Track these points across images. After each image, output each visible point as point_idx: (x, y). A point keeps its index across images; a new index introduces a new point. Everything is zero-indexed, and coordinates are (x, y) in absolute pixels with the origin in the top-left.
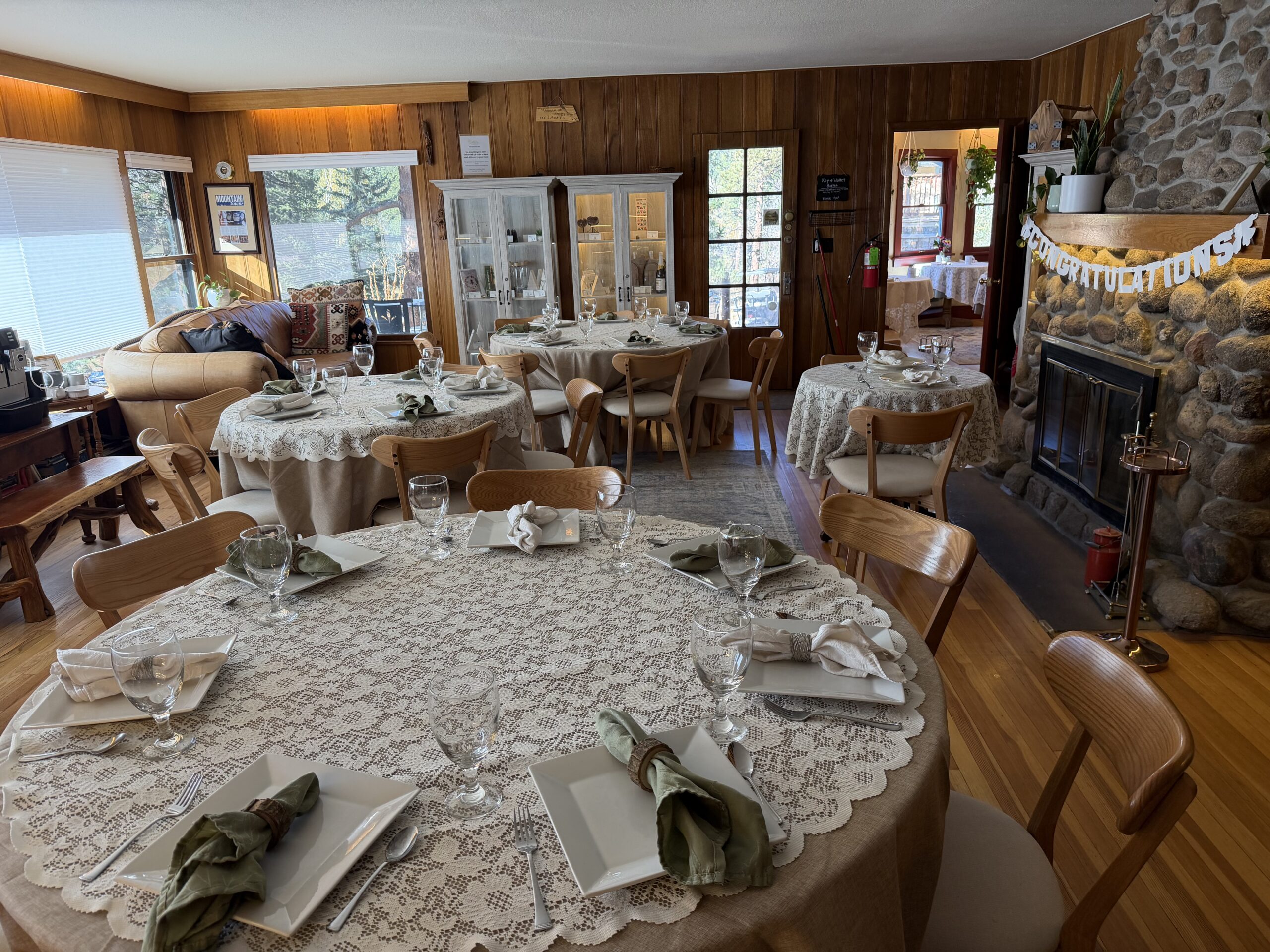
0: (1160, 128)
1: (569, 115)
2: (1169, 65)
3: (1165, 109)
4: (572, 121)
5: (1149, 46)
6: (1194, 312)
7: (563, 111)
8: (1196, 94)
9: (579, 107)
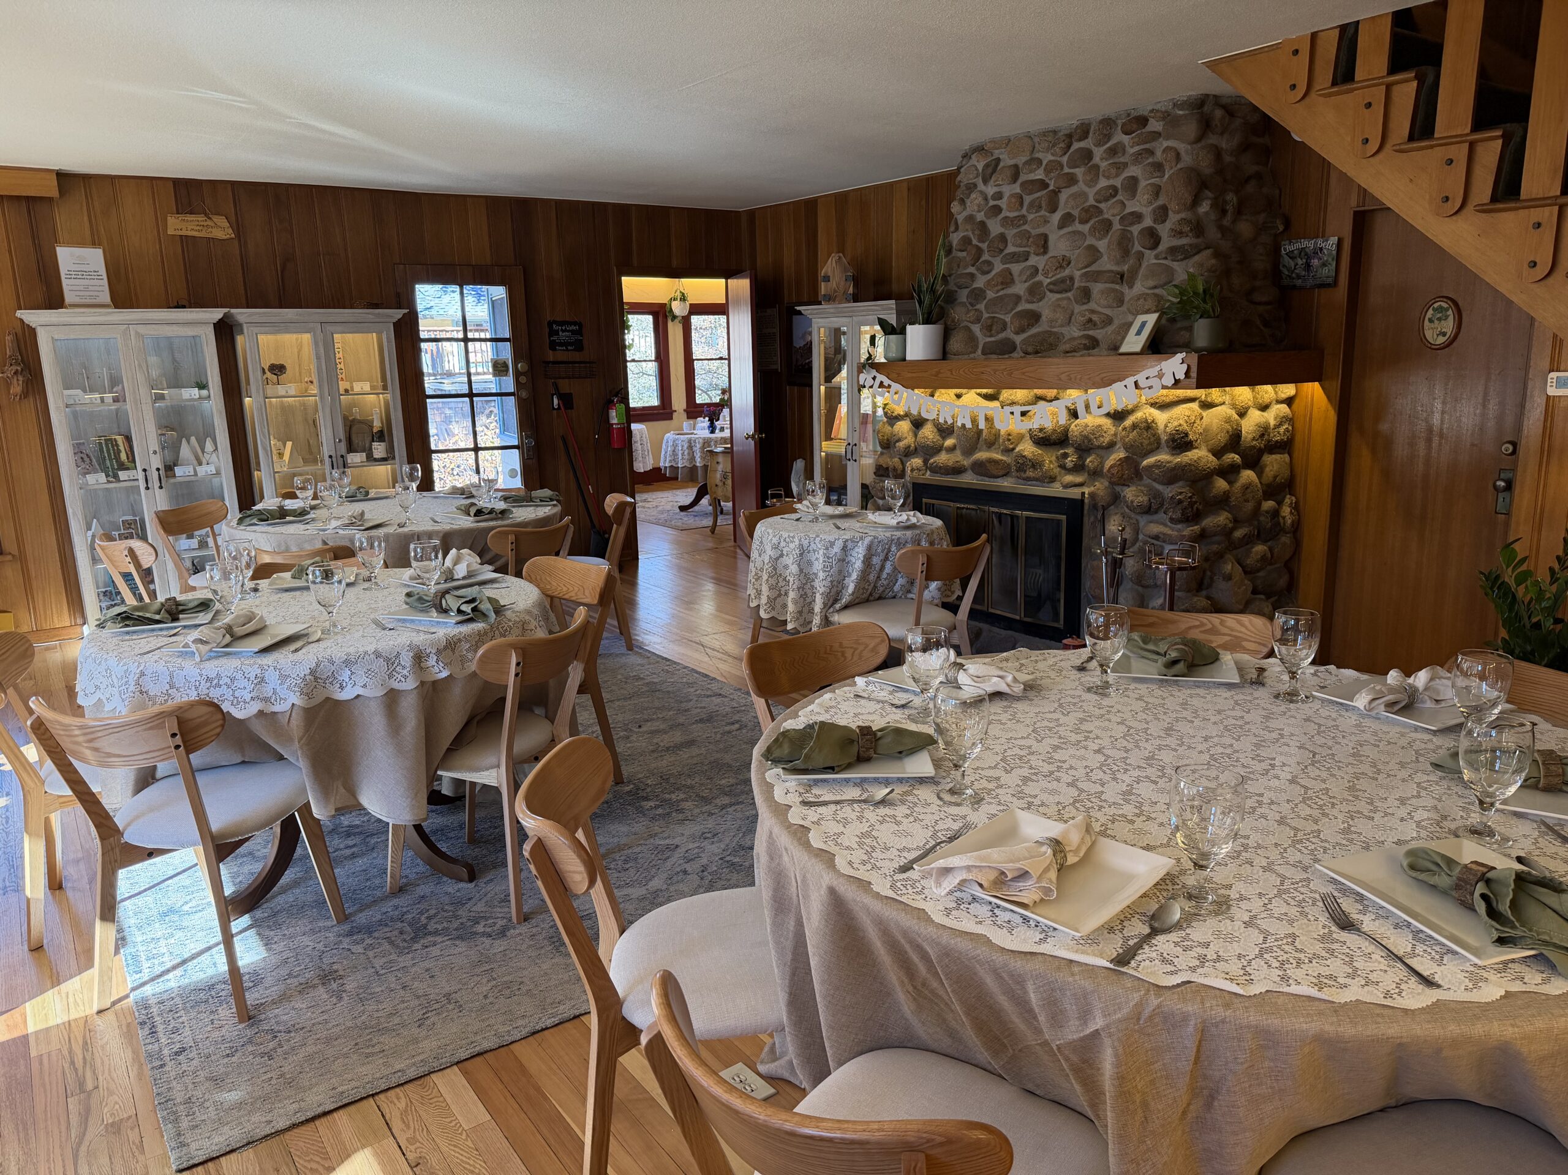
0: (1002, 283)
1: (220, 229)
2: (995, 227)
3: (998, 267)
4: (224, 237)
5: (965, 209)
6: (1106, 440)
7: (209, 223)
8: (1037, 255)
9: (233, 219)
